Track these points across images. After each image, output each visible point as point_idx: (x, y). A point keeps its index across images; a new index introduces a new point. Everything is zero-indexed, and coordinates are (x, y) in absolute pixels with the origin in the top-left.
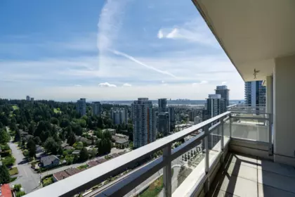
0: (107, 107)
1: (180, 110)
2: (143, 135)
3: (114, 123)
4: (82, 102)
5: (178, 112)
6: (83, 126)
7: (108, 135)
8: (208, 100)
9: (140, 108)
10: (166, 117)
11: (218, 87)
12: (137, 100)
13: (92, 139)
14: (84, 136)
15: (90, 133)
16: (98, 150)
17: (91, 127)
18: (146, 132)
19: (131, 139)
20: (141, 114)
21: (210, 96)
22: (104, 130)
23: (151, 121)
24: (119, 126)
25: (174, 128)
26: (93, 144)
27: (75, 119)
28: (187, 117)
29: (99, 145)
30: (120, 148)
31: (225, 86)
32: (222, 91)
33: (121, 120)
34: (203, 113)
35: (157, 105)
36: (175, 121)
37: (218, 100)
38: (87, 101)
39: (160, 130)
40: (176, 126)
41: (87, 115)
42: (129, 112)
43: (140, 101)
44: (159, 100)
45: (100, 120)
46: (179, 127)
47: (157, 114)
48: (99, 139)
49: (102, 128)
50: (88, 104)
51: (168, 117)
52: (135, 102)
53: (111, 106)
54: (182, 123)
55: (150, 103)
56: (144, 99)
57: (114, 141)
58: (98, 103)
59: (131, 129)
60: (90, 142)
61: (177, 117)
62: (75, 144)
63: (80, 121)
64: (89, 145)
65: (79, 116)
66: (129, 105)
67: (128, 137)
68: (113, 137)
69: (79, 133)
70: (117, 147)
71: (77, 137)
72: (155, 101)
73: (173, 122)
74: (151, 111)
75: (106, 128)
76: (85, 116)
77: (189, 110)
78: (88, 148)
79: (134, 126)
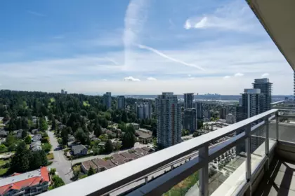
0: (131, 101)
1: (208, 106)
2: (168, 131)
3: (138, 117)
4: (107, 95)
5: (206, 108)
6: (108, 119)
7: (131, 129)
8: (243, 95)
9: (164, 102)
10: (192, 113)
11: (256, 80)
12: (161, 94)
13: (116, 132)
14: (109, 129)
15: (115, 126)
16: (123, 143)
17: (115, 120)
18: (170, 128)
19: (155, 134)
20: (165, 109)
21: (246, 90)
22: (128, 124)
23: (176, 116)
24: (143, 121)
25: (202, 125)
26: (117, 137)
27: (101, 112)
28: (217, 114)
29: (123, 139)
30: (144, 143)
31: (266, 79)
32: (263, 85)
33: (144, 115)
34: (237, 111)
35: (183, 100)
36: (203, 118)
37: (257, 95)
38: (112, 95)
39: (185, 127)
40: (204, 123)
41: (112, 109)
42: (153, 106)
43: (164, 95)
44: (185, 95)
45: (124, 114)
46: (207, 125)
47: (183, 109)
48: (123, 133)
49: (126, 122)
50: (113, 98)
51: (195, 113)
52: (159, 96)
53: (135, 100)
54: (211, 120)
55: (175, 97)
56: (169, 93)
57: (137, 136)
58: (122, 97)
59: (155, 125)
60: (115, 135)
61: (206, 113)
62: (101, 136)
63: (105, 114)
64: (114, 138)
65: (104, 110)
66: (153, 99)
67: (151, 133)
68: (137, 131)
69: (105, 126)
70: (140, 142)
71: (103, 130)
72: (181, 96)
73: (201, 118)
74: (176, 107)
75: (129, 122)
76: (110, 109)
77: (219, 107)
78: (113, 141)
79: (158, 121)
